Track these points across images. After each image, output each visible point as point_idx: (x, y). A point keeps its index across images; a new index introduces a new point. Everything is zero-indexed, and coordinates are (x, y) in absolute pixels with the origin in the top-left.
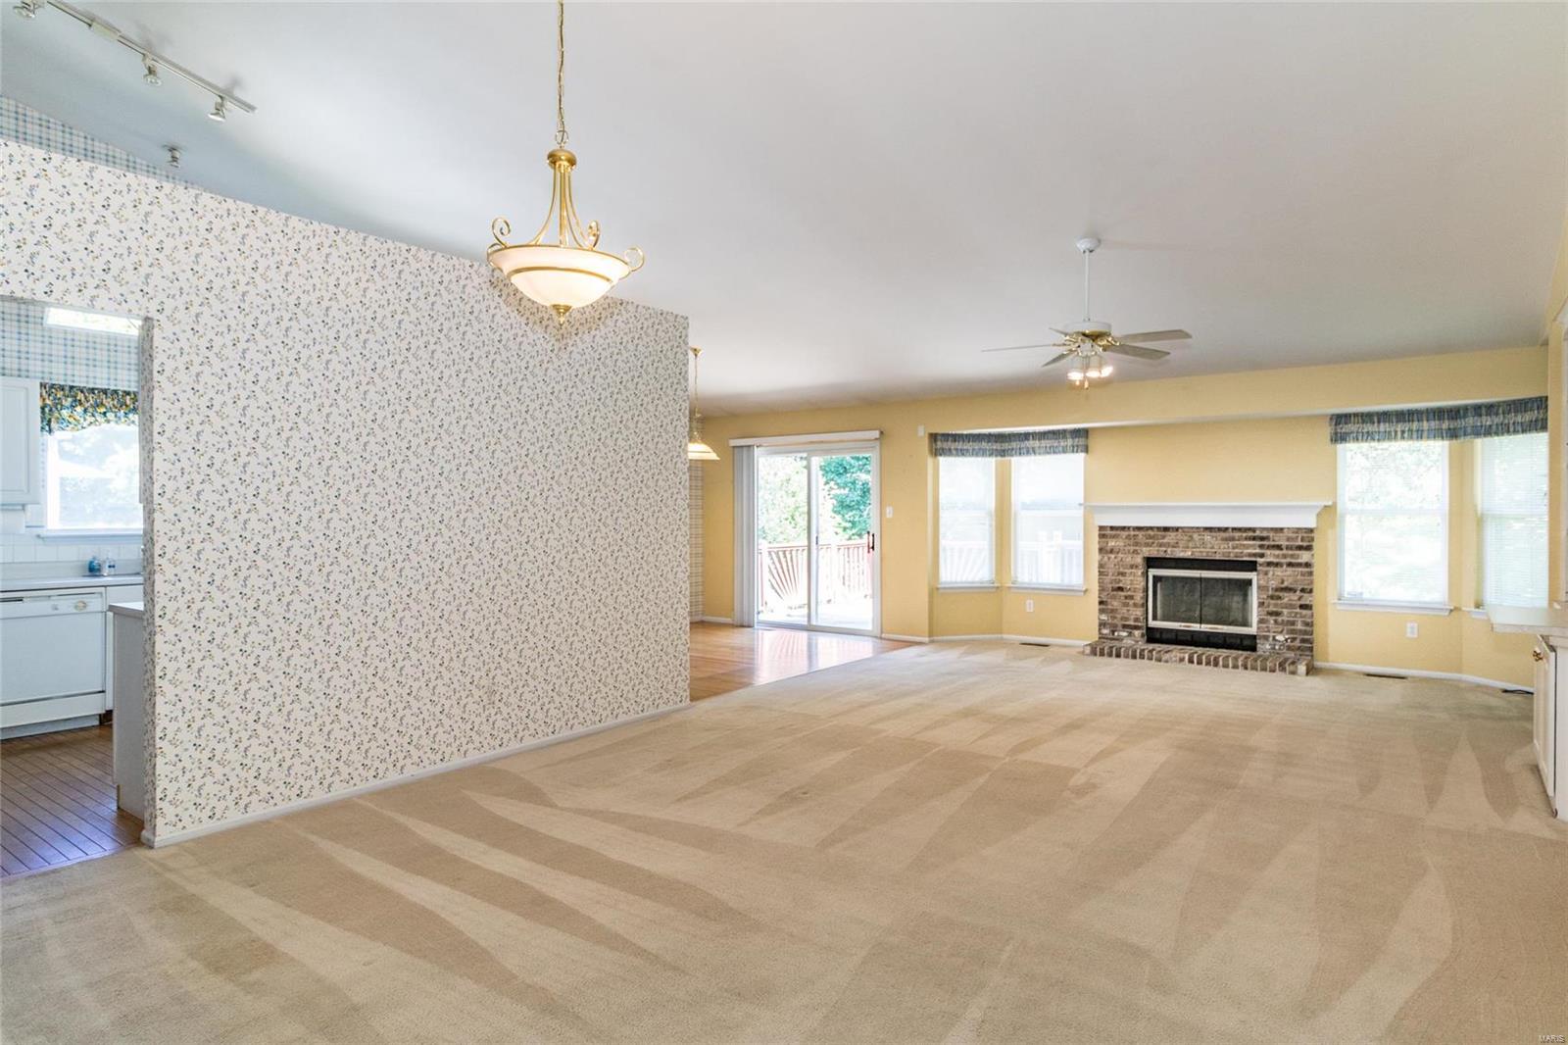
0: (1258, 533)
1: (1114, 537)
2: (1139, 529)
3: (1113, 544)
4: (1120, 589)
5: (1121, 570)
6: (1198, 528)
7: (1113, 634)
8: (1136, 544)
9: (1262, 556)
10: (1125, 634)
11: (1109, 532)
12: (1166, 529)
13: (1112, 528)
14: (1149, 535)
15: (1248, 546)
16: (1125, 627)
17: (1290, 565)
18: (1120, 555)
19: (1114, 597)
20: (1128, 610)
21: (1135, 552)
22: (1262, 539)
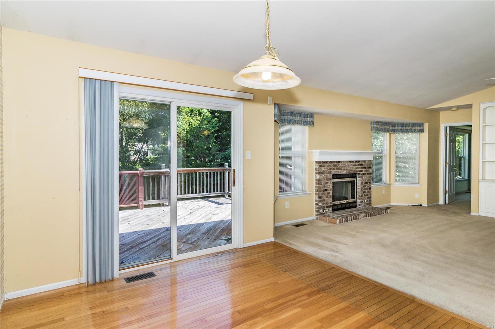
0: (361, 163)
1: (324, 166)
2: (331, 162)
3: (323, 169)
4: (326, 190)
5: (326, 181)
6: (347, 161)
7: (324, 212)
8: (330, 169)
9: (362, 171)
10: (327, 210)
11: (322, 164)
12: (339, 162)
13: (323, 162)
14: (334, 165)
15: (359, 168)
16: (327, 207)
17: (368, 174)
18: (325, 174)
19: (324, 194)
20: (328, 199)
21: (330, 173)
22: (362, 165)
